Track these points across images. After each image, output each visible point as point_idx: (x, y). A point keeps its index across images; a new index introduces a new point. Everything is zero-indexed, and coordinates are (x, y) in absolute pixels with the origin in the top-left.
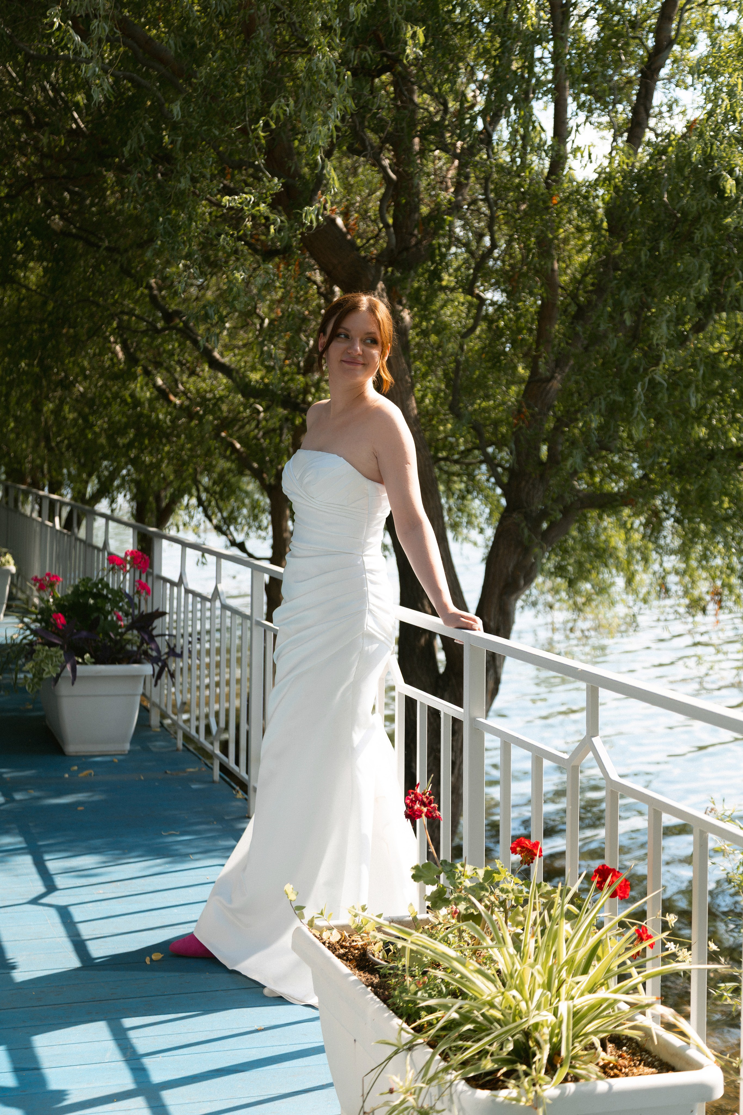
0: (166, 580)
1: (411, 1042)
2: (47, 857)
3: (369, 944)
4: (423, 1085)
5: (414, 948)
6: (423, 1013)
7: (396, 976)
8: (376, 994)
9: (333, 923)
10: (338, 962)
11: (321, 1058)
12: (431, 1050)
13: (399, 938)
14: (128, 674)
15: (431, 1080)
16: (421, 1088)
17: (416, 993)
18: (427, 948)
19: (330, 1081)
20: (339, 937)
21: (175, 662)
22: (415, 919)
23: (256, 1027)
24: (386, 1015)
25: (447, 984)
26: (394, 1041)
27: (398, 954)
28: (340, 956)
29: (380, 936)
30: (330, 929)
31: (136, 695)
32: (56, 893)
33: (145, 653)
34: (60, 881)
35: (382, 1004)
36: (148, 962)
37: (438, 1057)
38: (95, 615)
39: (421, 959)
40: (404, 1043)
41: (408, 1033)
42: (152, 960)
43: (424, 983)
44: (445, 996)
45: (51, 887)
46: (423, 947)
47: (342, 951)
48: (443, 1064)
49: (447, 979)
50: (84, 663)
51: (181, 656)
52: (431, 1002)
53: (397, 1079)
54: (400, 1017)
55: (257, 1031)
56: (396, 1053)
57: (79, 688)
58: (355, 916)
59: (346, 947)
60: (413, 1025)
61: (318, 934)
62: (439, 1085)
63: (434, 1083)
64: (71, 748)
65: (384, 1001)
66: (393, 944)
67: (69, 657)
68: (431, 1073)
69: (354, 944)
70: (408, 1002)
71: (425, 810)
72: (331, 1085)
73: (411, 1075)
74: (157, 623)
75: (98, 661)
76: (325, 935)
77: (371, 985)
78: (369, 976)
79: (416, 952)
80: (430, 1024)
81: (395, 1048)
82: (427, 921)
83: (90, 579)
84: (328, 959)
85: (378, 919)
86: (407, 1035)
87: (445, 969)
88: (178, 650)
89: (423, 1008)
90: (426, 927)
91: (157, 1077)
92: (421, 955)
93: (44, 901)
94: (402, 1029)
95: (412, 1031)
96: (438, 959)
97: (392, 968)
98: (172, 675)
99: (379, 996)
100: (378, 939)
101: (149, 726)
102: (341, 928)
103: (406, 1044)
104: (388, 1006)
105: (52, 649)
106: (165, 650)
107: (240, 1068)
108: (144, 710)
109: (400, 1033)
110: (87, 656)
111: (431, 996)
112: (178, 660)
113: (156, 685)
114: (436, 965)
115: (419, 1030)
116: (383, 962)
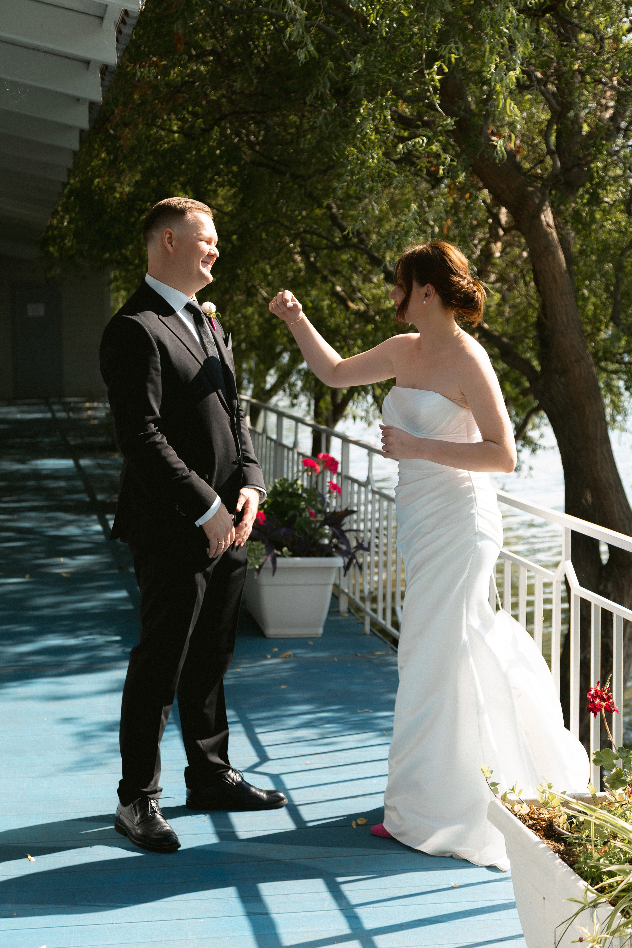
0: (354, 481)
1: (595, 901)
2: (258, 730)
3: (555, 817)
4: (608, 936)
5: (598, 822)
6: (605, 877)
7: (580, 845)
8: (563, 859)
9: (523, 797)
10: (529, 831)
11: (513, 913)
12: (613, 908)
13: (580, 812)
14: (322, 565)
15: (613, 933)
16: (606, 938)
17: (598, 860)
18: (607, 822)
19: (521, 932)
20: (528, 810)
21: (362, 555)
22: (594, 796)
23: (453, 885)
24: (573, 877)
25: (625, 853)
26: (582, 900)
27: (581, 826)
28: (530, 827)
29: (564, 810)
30: (521, 802)
31: (328, 585)
32: (269, 763)
33: (336, 546)
34: (271, 752)
35: (569, 868)
36: (354, 827)
37: (619, 914)
38: (292, 512)
39: (602, 832)
40: (589, 901)
41: (593, 893)
42: (357, 825)
43: (605, 852)
44: (623, 863)
45: (264, 758)
46: (604, 821)
47: (531, 822)
48: (624, 920)
49: (625, 849)
50: (283, 556)
51: (368, 549)
52: (613, 868)
53: (586, 931)
54: (586, 879)
55: (453, 888)
56: (582, 909)
57: (279, 578)
58: (543, 793)
59: (534, 819)
60: (596, 887)
61: (510, 807)
62: (621, 937)
63: (617, 935)
64: (272, 631)
65: (571, 865)
66: (575, 817)
67: (269, 551)
68: (614, 926)
69: (541, 816)
70: (592, 867)
71: (604, 704)
72: (521, 936)
73: (597, 927)
74: (347, 519)
75: (295, 554)
76: (517, 808)
77: (558, 852)
78: (555, 844)
79: (598, 825)
80: (611, 886)
81: (582, 905)
82: (605, 798)
83: (286, 480)
84: (520, 829)
85: (562, 795)
86: (592, 896)
87: (623, 840)
88: (366, 545)
89: (604, 872)
90: (604, 803)
91: (369, 924)
92: (603, 828)
93: (258, 769)
94: (588, 889)
95: (595, 891)
96: (616, 831)
97: (577, 838)
98: (360, 567)
99: (566, 862)
100: (562, 813)
101: (338, 612)
102: (530, 803)
103: (591, 903)
104: (574, 869)
105: (254, 543)
106: (354, 544)
107: (440, 919)
108: (335, 598)
109: (586, 893)
110: (285, 549)
111: (611, 863)
112: (366, 553)
113: (345, 575)
114: (615, 837)
115: (601, 890)
116: (567, 833)
